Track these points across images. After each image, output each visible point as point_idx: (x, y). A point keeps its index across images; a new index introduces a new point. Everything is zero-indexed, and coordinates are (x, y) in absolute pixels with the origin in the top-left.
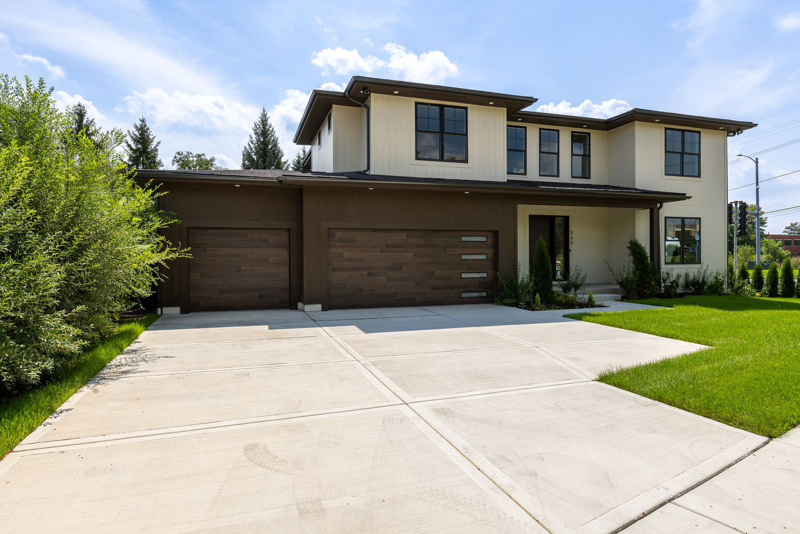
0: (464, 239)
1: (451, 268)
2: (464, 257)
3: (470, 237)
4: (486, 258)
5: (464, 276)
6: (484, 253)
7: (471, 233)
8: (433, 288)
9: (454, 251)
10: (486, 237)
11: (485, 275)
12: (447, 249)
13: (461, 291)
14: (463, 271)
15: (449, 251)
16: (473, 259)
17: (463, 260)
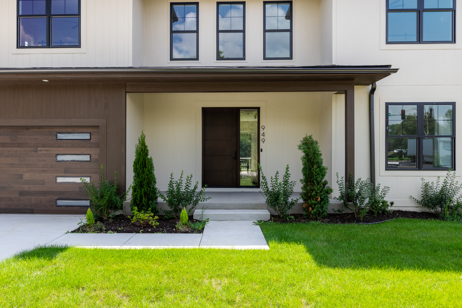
0: (60, 136)
1: (43, 171)
2: (60, 158)
3: (68, 135)
4: (89, 159)
5: (60, 180)
6: (88, 153)
7: (70, 130)
8: (22, 193)
9: (47, 151)
10: (89, 134)
11: (88, 180)
12: (39, 149)
13: (57, 198)
14: (59, 175)
15: (40, 151)
16: (72, 161)
17: (59, 161)
